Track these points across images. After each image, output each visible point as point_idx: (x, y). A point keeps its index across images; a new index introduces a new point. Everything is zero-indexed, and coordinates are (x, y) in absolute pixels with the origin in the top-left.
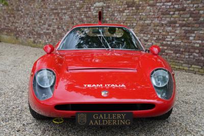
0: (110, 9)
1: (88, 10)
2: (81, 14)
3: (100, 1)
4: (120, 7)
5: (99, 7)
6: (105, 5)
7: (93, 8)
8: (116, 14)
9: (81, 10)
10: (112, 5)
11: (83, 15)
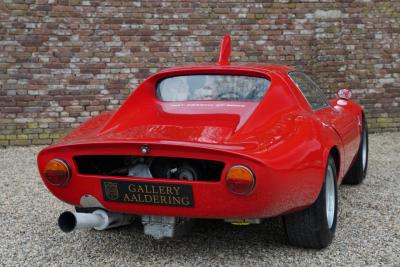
0: (359, 26)
1: (283, 26)
2: (253, 37)
3: (332, 8)
4: (393, 21)
5: (329, 20)
6: (346, 16)
7: (302, 21)
8: (378, 36)
9: (255, 27)
10: (370, 16)
11: (266, 37)
